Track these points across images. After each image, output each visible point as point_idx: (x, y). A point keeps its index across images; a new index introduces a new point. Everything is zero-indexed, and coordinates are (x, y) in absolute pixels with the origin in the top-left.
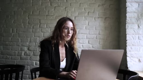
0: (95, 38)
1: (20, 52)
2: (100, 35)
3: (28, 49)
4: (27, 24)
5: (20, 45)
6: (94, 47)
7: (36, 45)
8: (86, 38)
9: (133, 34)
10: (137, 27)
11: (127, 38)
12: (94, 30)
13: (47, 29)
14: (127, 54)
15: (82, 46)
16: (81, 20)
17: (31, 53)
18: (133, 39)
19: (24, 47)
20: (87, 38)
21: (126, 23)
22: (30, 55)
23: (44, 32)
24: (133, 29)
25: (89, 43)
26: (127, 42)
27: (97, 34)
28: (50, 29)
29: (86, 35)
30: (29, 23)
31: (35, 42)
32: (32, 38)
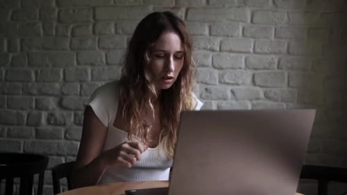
0: (276, 66)
1: (35, 112)
2: (290, 57)
3: (60, 105)
4: (55, 24)
5: (35, 91)
6: (271, 95)
7: (82, 92)
8: (243, 66)
12: (273, 38)
13: (117, 38)
15: (232, 92)
16: (227, 6)
17: (70, 116)
19: (47, 98)
20: (247, 67)
22: (64, 124)
23: (109, 49)
25: (254, 82)
27: (280, 53)
28: (126, 38)
29: (243, 57)
30: (59, 21)
31: (81, 81)
32: (71, 69)
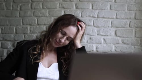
0: (128, 26)
4: (12, 4)
6: (126, 41)
8: (110, 26)
13: (43, 11)
15: (104, 39)
23: (39, 17)
25: (116, 34)
28: (48, 11)
31: (24, 34)
32: (19, 27)
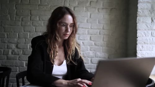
0: (99, 34)
1: (6, 50)
2: (104, 31)
3: (17, 47)
4: (15, 16)
5: (6, 42)
6: (97, 44)
7: (26, 42)
8: (87, 33)
9: (145, 30)
10: (151, 21)
11: (138, 35)
12: (98, 23)
13: (39, 22)
14: (137, 54)
15: (83, 43)
16: (81, 11)
17: (21, 51)
18: (145, 36)
19: (11, 44)
20: (88, 34)
21: (138, 15)
22: (19, 54)
23: (36, 26)
24: (146, 23)
25: (91, 39)
26: (137, 39)
27: (100, 29)
28: (43, 22)
29: (87, 30)
30: (17, 15)
31: (25, 38)
32: (21, 33)
